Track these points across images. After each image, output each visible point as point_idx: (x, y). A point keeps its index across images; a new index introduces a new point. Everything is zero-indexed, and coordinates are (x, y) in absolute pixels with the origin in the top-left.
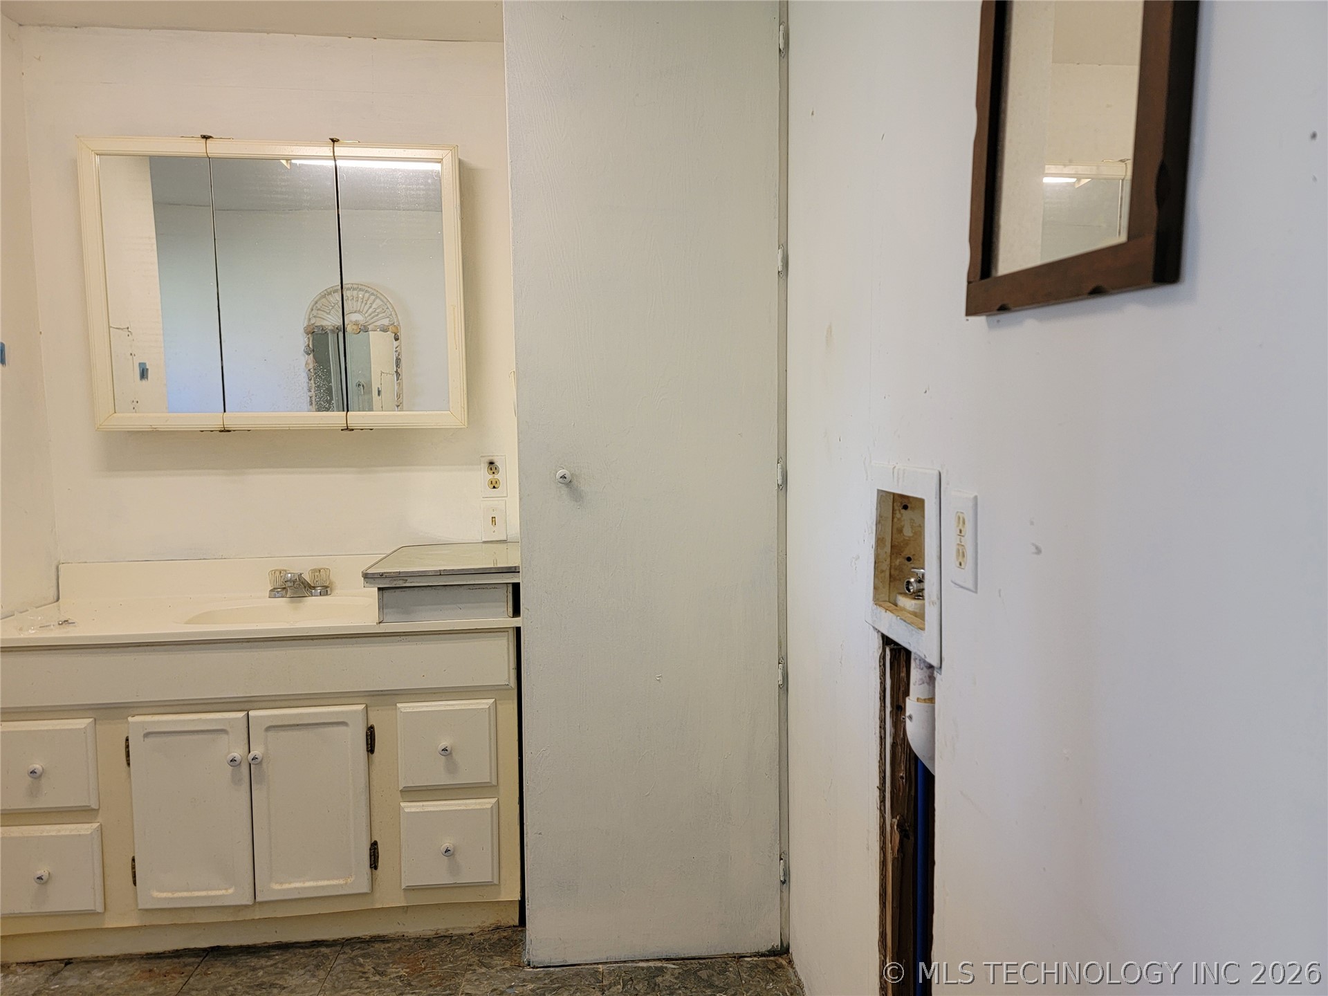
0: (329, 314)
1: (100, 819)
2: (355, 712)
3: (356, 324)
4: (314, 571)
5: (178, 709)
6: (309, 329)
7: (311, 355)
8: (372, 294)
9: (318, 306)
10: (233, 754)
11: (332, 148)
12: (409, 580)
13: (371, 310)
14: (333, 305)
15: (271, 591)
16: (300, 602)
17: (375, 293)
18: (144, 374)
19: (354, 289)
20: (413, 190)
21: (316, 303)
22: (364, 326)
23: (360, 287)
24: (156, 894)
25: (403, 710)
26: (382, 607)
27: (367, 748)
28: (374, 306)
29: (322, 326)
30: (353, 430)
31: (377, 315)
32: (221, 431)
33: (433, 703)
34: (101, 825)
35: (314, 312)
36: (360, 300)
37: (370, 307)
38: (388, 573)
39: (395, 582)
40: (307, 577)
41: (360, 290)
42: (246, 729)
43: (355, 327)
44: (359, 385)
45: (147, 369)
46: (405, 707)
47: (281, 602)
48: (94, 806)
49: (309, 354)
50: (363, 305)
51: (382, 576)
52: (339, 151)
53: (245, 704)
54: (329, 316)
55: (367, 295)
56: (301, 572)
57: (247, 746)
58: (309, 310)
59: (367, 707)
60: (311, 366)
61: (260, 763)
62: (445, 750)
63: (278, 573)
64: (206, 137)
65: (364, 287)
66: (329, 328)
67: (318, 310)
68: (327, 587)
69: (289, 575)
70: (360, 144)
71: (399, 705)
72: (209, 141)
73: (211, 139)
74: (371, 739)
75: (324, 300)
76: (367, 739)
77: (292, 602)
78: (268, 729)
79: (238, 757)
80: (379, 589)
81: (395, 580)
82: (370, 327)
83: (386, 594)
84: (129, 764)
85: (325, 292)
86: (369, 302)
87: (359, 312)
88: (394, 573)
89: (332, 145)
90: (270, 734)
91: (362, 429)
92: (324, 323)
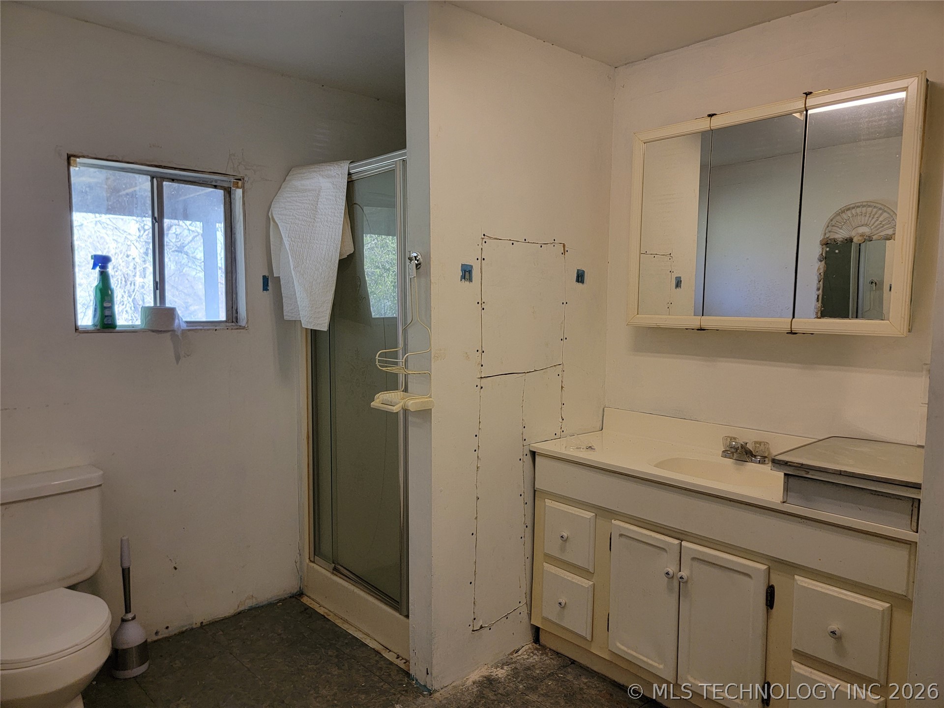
0: (841, 229)
1: (593, 580)
2: (759, 570)
3: (862, 235)
4: (756, 443)
5: (640, 524)
6: (824, 242)
7: (823, 262)
8: (880, 209)
9: (833, 223)
10: (668, 569)
11: (804, 101)
12: (811, 472)
13: (878, 222)
14: (845, 221)
15: (723, 452)
16: (742, 465)
17: (882, 207)
18: (678, 284)
19: (864, 206)
20: (875, 121)
21: (831, 220)
22: (869, 237)
23: (869, 204)
24: (618, 644)
25: (799, 582)
26: (787, 489)
27: (767, 603)
28: (881, 219)
29: (834, 239)
30: (796, 333)
31: (882, 227)
32: (698, 330)
33: (828, 586)
34: (594, 584)
35: (829, 229)
36: (868, 215)
37: (877, 220)
38: (791, 462)
39: (798, 472)
40: (750, 447)
41: (870, 206)
42: (679, 554)
43: (860, 238)
44: (872, 283)
45: (681, 281)
46: (801, 581)
47: (729, 462)
48: (591, 570)
49: (821, 261)
50: (870, 219)
51: (786, 464)
52: (811, 101)
53: (680, 535)
54: (840, 231)
55: (875, 210)
56: (747, 441)
57: (678, 566)
58: (826, 226)
59: (769, 568)
60: (822, 271)
61: (686, 582)
62: (833, 633)
63: (729, 440)
64: (711, 116)
65: (872, 204)
66: (840, 240)
67: (833, 226)
68: (765, 457)
69: (734, 443)
70: (831, 91)
71: (796, 577)
72: (713, 118)
73: (714, 116)
74: (771, 595)
75: (839, 217)
76: (767, 596)
77: (736, 464)
78: (694, 559)
79: (671, 572)
80: (785, 474)
81: (798, 470)
82: (874, 237)
83: (791, 480)
84: (610, 550)
85: (840, 211)
86: (876, 216)
87: (866, 225)
88: (797, 463)
89: (804, 99)
90: (695, 563)
91: (804, 333)
92: (836, 236)
